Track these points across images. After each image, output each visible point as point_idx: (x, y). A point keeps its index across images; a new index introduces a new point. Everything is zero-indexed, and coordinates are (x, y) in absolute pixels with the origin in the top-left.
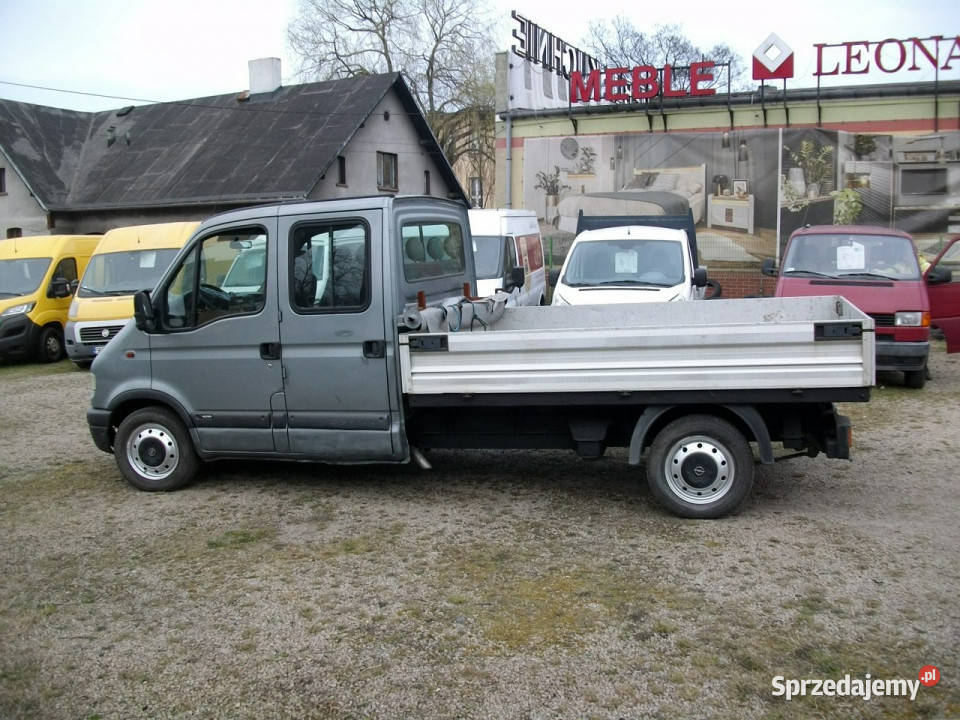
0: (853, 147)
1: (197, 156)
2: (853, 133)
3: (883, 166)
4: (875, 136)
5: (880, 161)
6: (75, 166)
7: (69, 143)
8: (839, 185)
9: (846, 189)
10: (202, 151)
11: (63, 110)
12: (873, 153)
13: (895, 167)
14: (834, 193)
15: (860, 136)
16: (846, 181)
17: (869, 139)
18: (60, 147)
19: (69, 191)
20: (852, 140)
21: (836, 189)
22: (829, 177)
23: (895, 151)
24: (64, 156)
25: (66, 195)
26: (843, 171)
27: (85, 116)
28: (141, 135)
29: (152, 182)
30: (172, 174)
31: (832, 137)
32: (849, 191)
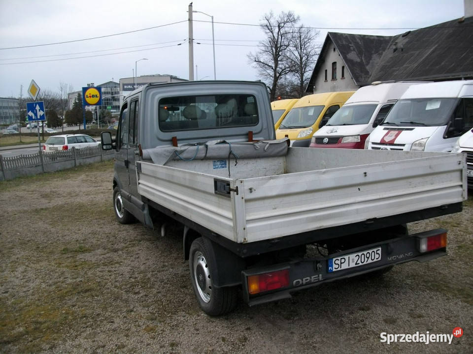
1: (430, 54)
6: (377, 63)
7: (377, 52)
10: (433, 52)
11: (377, 36)
18: (372, 54)
19: (370, 76)
24: (373, 59)
25: (369, 77)
27: (388, 38)
28: (409, 46)
29: (405, 70)
30: (416, 65)
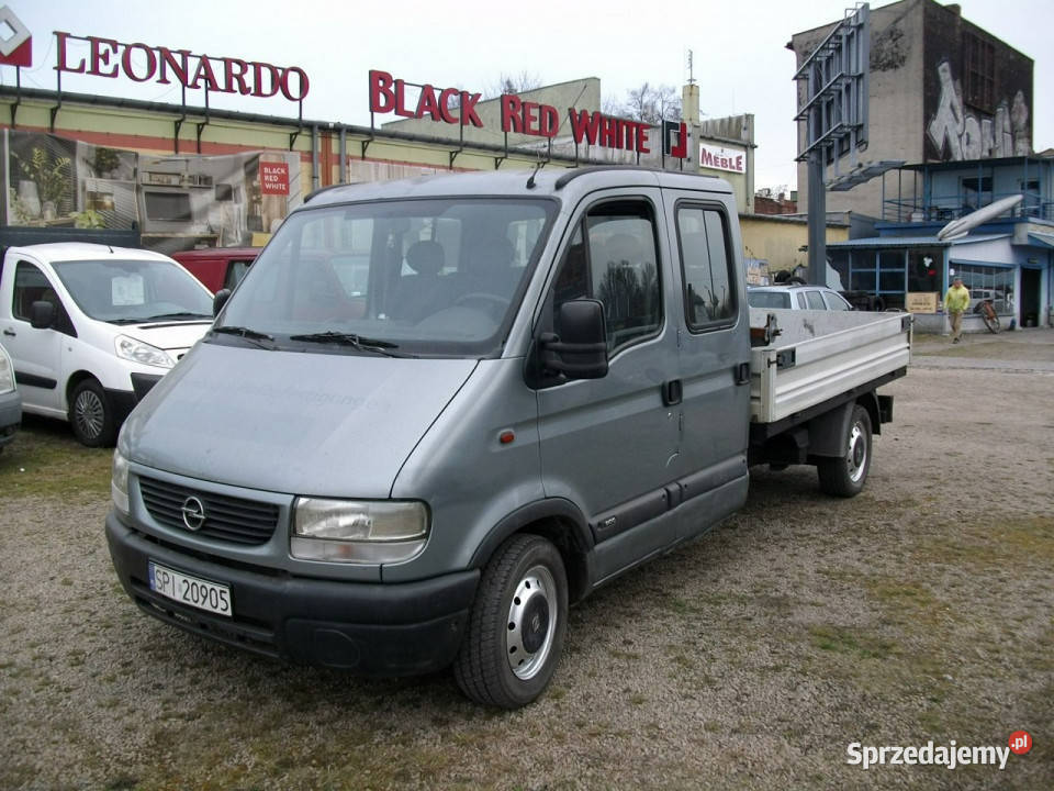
0: (93, 161)
2: (94, 146)
3: (125, 186)
4: (119, 152)
5: (123, 180)
8: (80, 205)
9: (87, 211)
12: (115, 171)
13: (138, 189)
14: (74, 215)
15: (102, 149)
16: (88, 201)
17: (112, 154)
20: (93, 154)
21: (76, 210)
22: (66, 195)
23: (140, 170)
26: (84, 189)
31: (69, 146)
32: (91, 213)
